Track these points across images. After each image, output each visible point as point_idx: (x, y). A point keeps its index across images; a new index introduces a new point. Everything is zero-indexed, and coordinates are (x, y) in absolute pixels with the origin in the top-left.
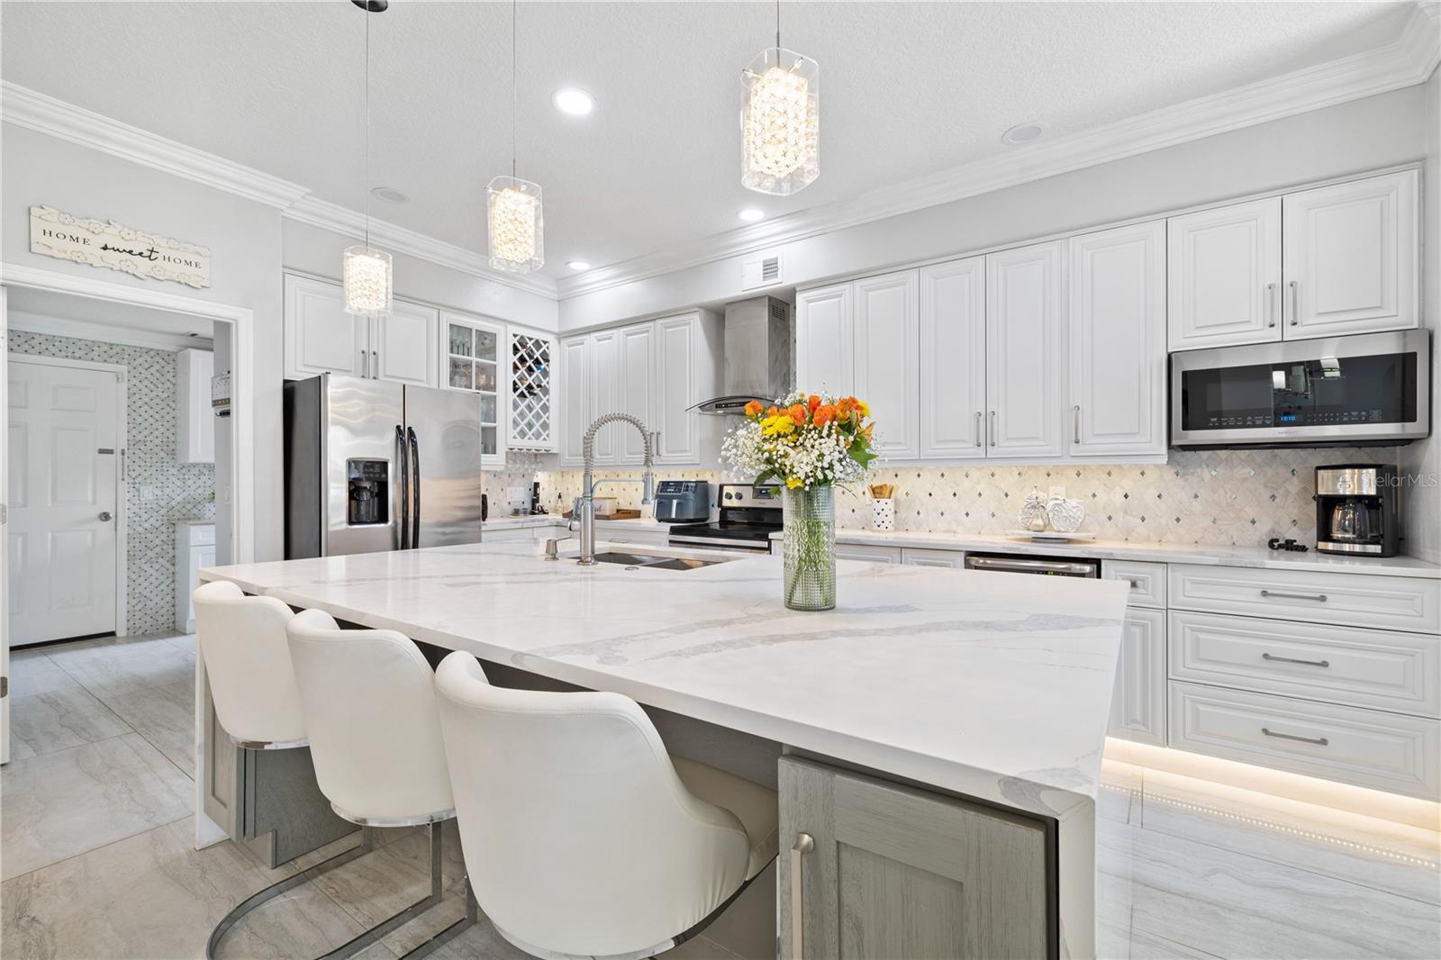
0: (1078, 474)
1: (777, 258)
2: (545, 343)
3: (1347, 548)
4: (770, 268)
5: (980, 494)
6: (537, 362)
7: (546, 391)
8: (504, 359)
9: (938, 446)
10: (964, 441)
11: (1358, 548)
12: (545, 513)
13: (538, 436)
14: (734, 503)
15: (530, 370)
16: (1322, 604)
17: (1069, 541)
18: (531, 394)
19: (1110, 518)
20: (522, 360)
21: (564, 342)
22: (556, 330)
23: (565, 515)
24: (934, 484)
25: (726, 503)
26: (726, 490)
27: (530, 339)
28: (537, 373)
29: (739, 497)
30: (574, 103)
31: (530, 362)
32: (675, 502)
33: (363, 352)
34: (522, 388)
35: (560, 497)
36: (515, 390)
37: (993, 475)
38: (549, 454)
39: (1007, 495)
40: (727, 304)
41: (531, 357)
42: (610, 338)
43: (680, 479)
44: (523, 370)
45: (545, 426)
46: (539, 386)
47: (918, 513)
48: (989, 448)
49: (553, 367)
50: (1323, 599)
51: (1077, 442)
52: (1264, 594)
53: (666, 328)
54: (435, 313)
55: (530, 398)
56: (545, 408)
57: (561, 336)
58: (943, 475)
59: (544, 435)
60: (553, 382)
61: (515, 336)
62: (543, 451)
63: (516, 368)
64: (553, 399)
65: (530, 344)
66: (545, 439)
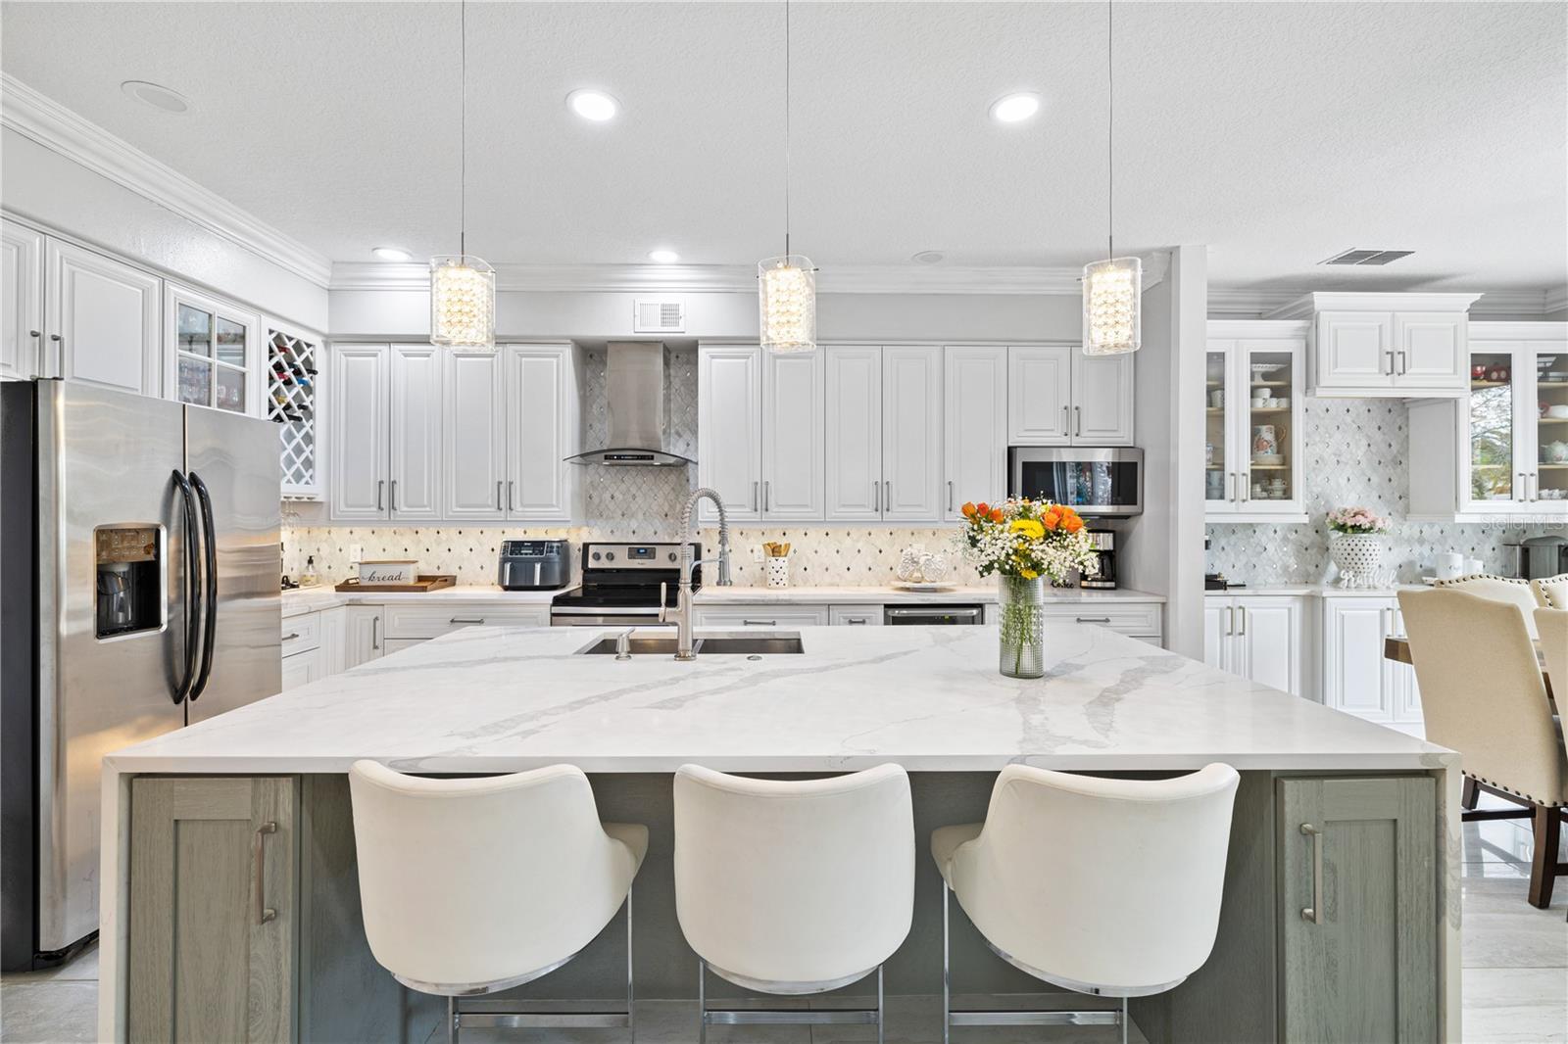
0: (934, 534)
1: (678, 305)
2: (309, 346)
3: (1094, 584)
4: (670, 313)
5: (859, 551)
6: (298, 373)
7: (310, 416)
8: (258, 366)
9: (842, 509)
10: (863, 506)
11: (1100, 584)
12: (293, 586)
13: (298, 476)
14: (604, 564)
15: (288, 383)
16: (1107, 624)
17: (934, 590)
18: (291, 417)
19: (955, 568)
20: (278, 367)
21: (336, 349)
22: (326, 330)
23: (339, 588)
24: (820, 542)
25: (592, 564)
26: (592, 550)
27: (290, 339)
28: (298, 388)
29: (611, 557)
30: (595, 107)
31: (289, 372)
32: (538, 567)
33: (34, 334)
34: (279, 410)
35: (310, 561)
36: (271, 410)
37: (870, 534)
38: (311, 503)
39: (880, 552)
40: (609, 342)
41: (291, 365)
42: (428, 356)
43: (541, 537)
44: (279, 383)
45: (309, 464)
46: (301, 407)
47: (805, 569)
48: (885, 512)
49: (319, 383)
50: (1107, 621)
51: (950, 510)
52: (1079, 620)
53: (522, 356)
54: (156, 282)
55: (289, 424)
56: (309, 439)
57: (330, 340)
58: (827, 534)
59: (307, 475)
60: (318, 402)
61: (271, 332)
62: (305, 500)
63: (271, 378)
64: (319, 425)
65: (289, 345)
66: (307, 483)
